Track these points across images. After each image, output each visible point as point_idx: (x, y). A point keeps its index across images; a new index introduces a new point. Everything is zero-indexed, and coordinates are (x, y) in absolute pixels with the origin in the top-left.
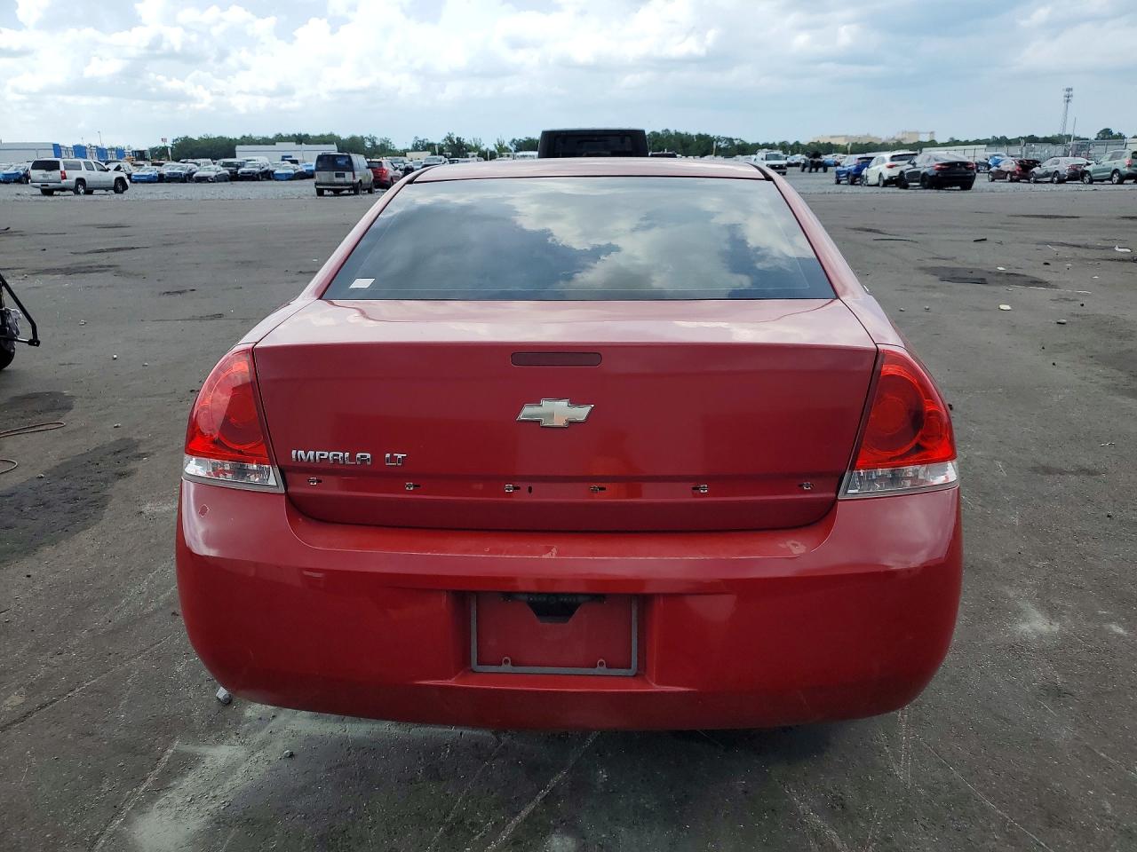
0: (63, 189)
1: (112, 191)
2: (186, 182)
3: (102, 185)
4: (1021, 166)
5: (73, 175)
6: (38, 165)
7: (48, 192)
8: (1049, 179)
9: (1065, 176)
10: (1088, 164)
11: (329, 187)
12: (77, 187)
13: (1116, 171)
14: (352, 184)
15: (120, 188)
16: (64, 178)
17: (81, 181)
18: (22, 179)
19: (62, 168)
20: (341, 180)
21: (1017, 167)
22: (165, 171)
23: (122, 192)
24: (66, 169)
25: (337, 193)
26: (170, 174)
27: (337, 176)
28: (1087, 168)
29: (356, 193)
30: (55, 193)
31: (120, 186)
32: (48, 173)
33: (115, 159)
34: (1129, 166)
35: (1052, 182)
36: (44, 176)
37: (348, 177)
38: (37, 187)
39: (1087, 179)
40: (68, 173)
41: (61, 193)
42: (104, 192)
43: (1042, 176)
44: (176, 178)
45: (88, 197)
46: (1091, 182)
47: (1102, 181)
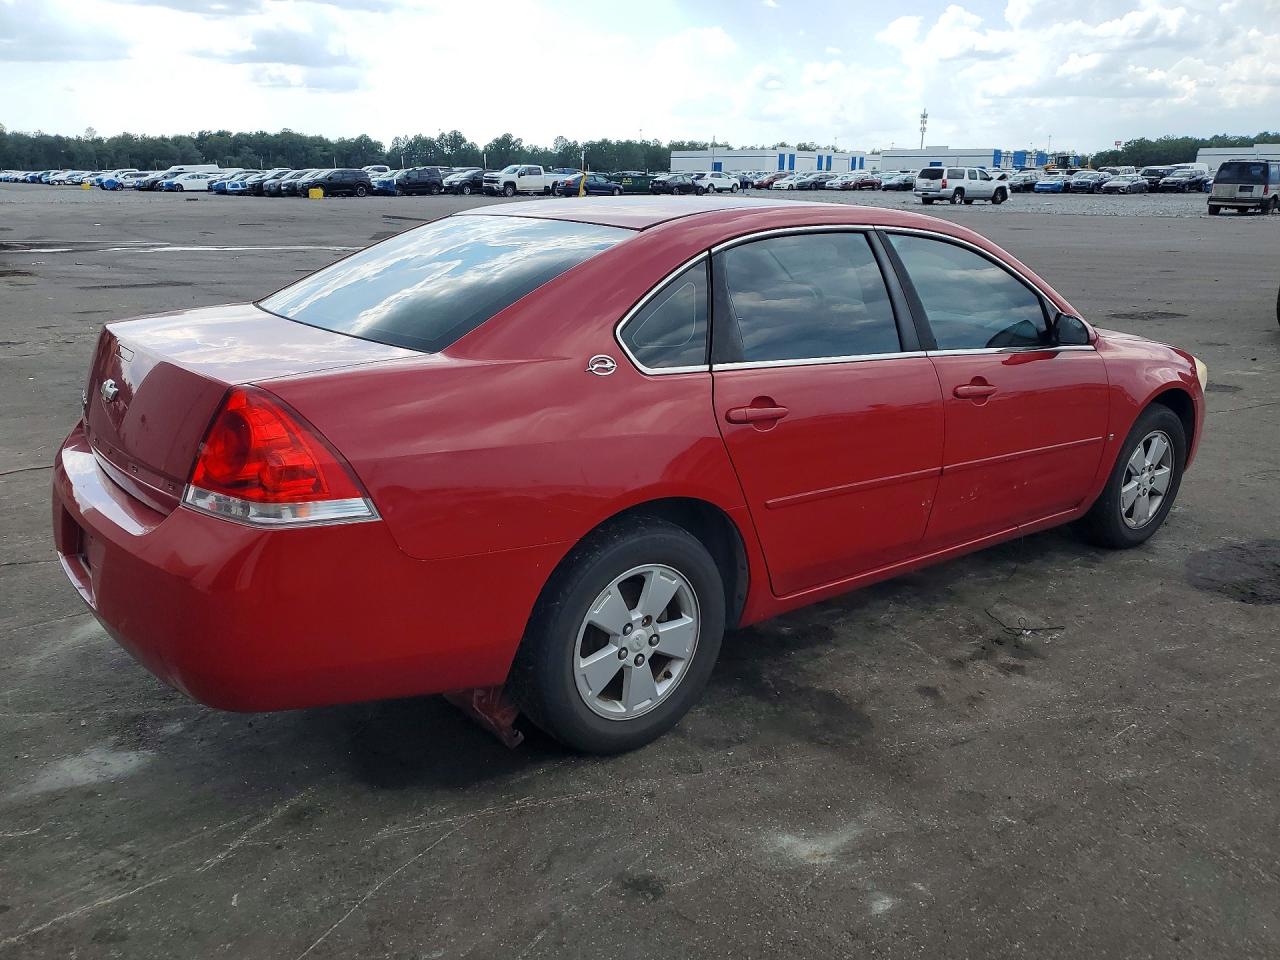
0: (941, 198)
1: (990, 202)
2: (1093, 193)
3: (981, 195)
5: (953, 184)
6: (925, 174)
7: (928, 201)
11: (1227, 204)
12: (954, 196)
14: (1261, 200)
15: (999, 198)
16: (944, 187)
17: (960, 190)
18: (906, 186)
19: (945, 176)
20: (1247, 195)
22: (1074, 180)
23: (999, 203)
24: (949, 177)
25: (1243, 211)
26: (1077, 183)
27: (1242, 189)
29: (1264, 212)
30: (935, 202)
31: (999, 196)
32: (932, 181)
33: (1033, 166)
36: (928, 184)
37: (1258, 191)
38: (918, 196)
40: (949, 182)
41: (940, 202)
42: (982, 202)
44: (1082, 188)
45: (965, 207)
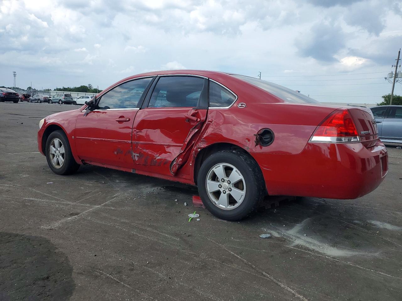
4: (24, 96)
8: (37, 101)
9: (42, 101)
10: (50, 97)
13: (60, 100)
21: (23, 97)
28: (50, 98)
34: (64, 99)
35: (38, 102)
39: (51, 102)
43: (34, 100)
46: (52, 103)
47: (55, 103)
